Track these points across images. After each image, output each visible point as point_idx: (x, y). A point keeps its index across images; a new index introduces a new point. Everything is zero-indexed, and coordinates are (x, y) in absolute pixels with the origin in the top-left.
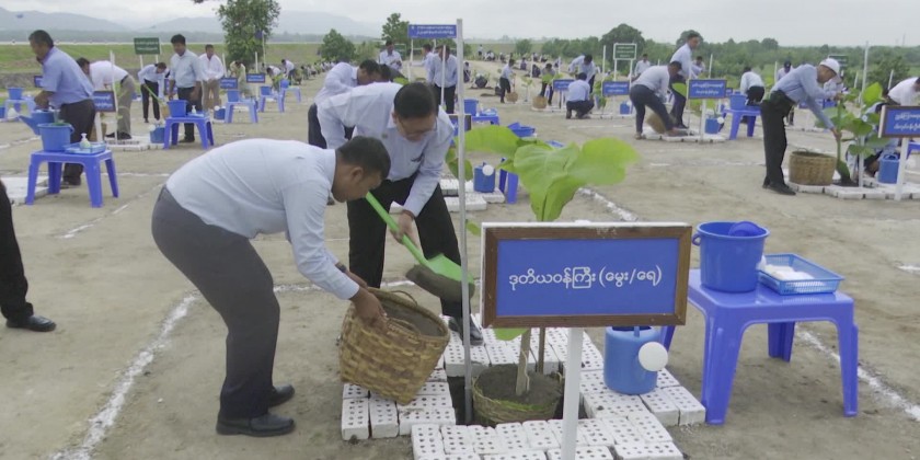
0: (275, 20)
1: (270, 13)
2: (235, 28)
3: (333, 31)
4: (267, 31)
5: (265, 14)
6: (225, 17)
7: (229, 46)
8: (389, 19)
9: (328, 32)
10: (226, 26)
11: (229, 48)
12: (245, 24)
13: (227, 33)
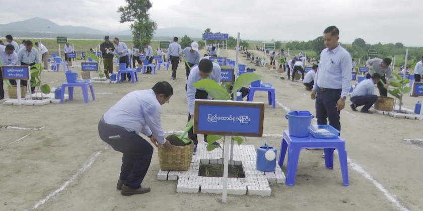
0: (155, 30)
1: (153, 28)
2: (138, 34)
3: (186, 36)
4: (151, 35)
5: (151, 28)
6: (133, 29)
7: (134, 42)
8: (205, 31)
9: (184, 36)
10: (134, 33)
11: (134, 43)
12: (142, 32)
13: (134, 36)
